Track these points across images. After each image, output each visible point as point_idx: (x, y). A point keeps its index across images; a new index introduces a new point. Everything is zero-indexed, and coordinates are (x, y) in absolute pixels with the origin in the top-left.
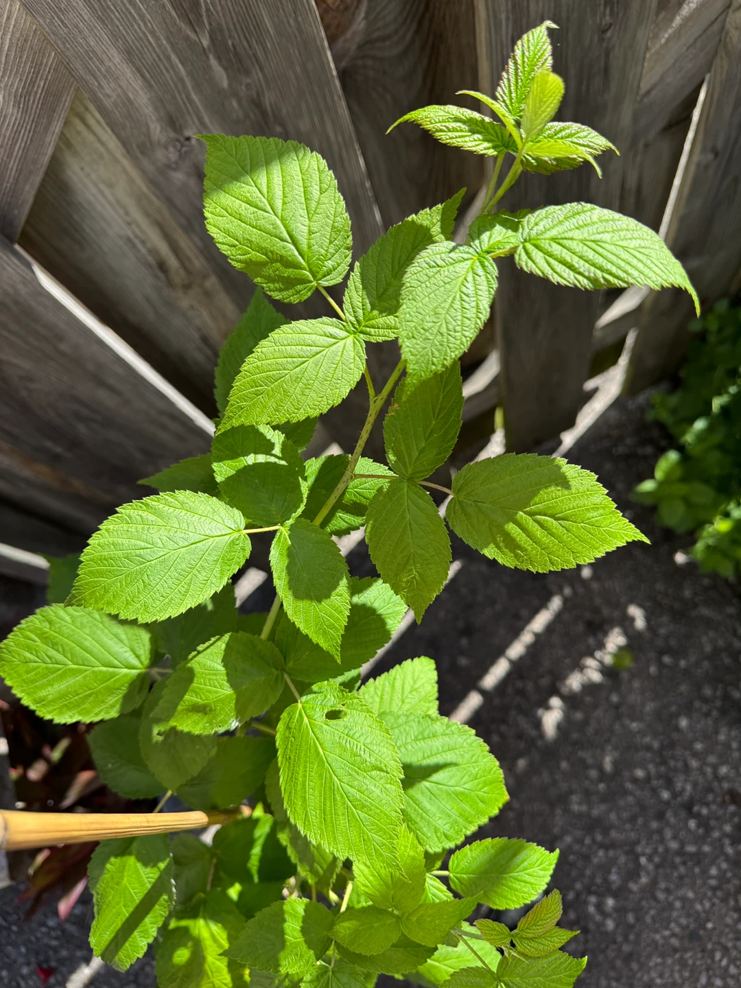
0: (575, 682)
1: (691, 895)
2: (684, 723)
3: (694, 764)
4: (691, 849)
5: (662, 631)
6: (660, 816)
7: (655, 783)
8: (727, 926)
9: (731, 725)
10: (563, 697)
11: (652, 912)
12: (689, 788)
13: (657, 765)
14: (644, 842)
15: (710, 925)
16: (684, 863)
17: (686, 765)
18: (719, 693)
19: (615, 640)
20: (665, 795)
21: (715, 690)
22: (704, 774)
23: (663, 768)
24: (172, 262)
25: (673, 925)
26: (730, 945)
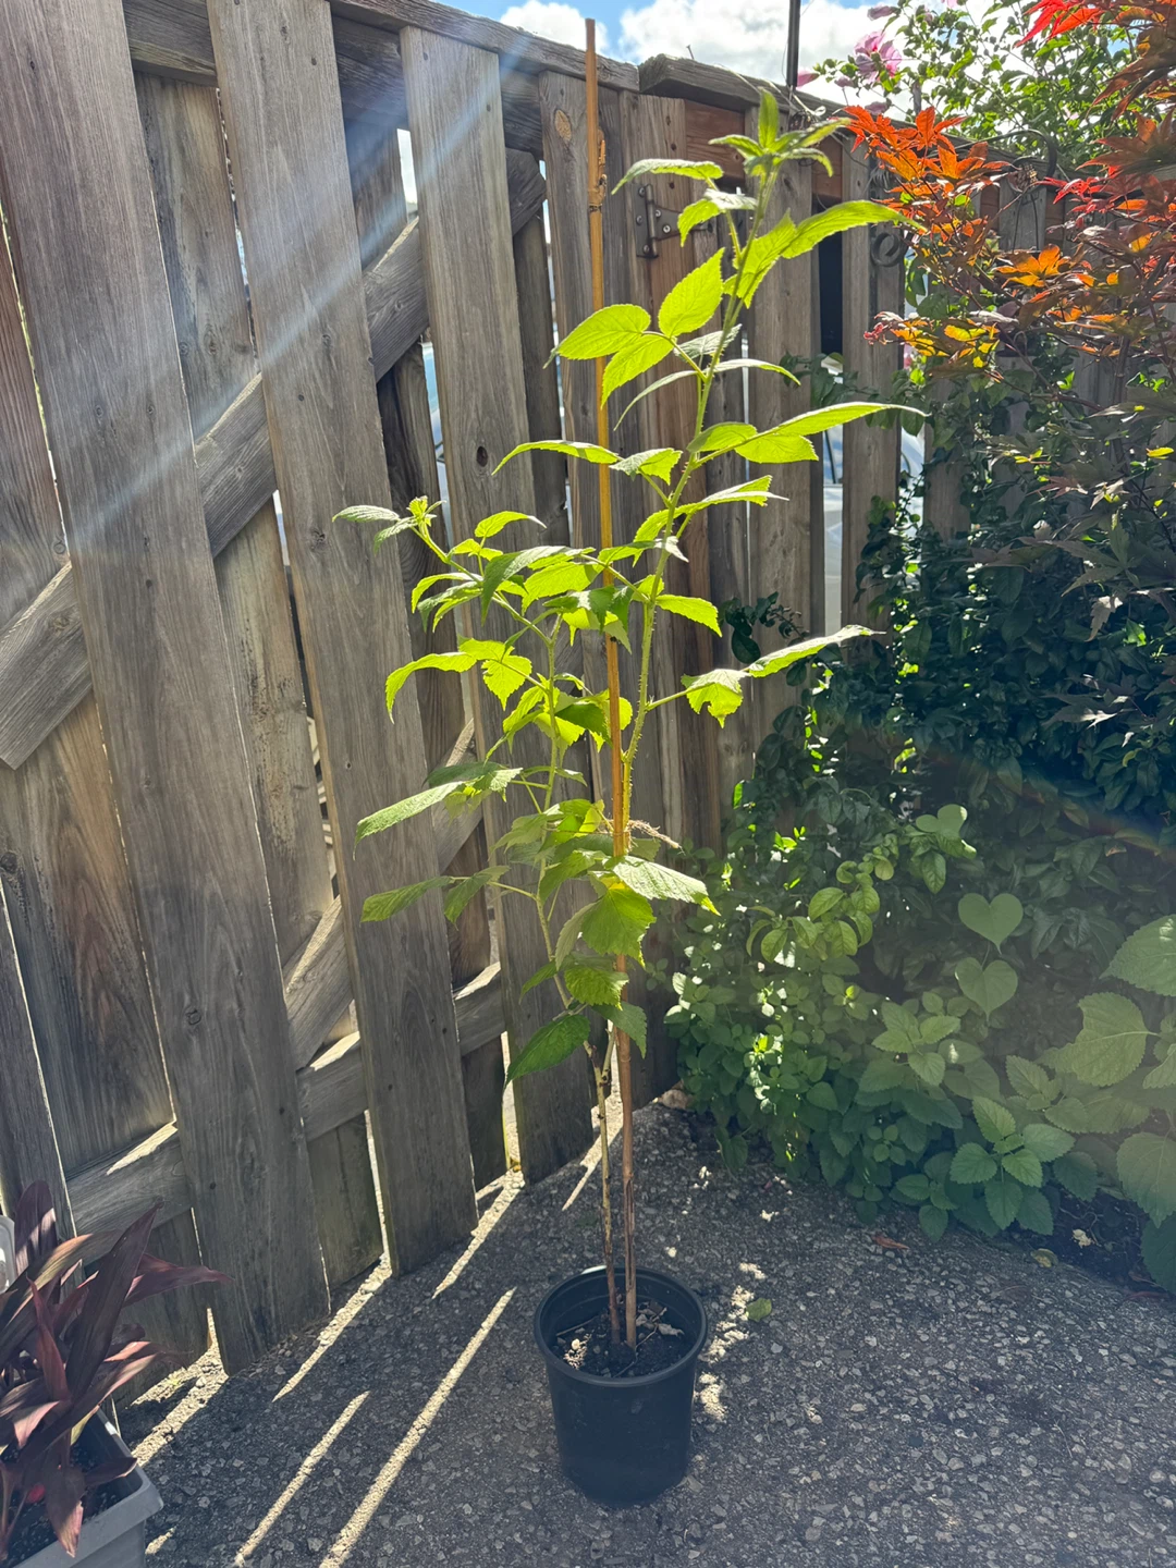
0: (718, 1348)
1: (1020, 1510)
2: (873, 1341)
3: (914, 1373)
4: (978, 1459)
5: (789, 1273)
6: (916, 1442)
7: (884, 1411)
8: (1093, 1525)
9: (923, 1324)
10: (712, 1370)
11: (991, 1555)
12: (925, 1398)
13: (873, 1393)
14: (919, 1480)
15: (1072, 1535)
16: (984, 1479)
17: (906, 1379)
18: (890, 1303)
19: (741, 1298)
20: (906, 1418)
21: (884, 1301)
22: (933, 1379)
23: (882, 1393)
24: (262, 683)
25: (1027, 1557)
26: (1115, 1546)
